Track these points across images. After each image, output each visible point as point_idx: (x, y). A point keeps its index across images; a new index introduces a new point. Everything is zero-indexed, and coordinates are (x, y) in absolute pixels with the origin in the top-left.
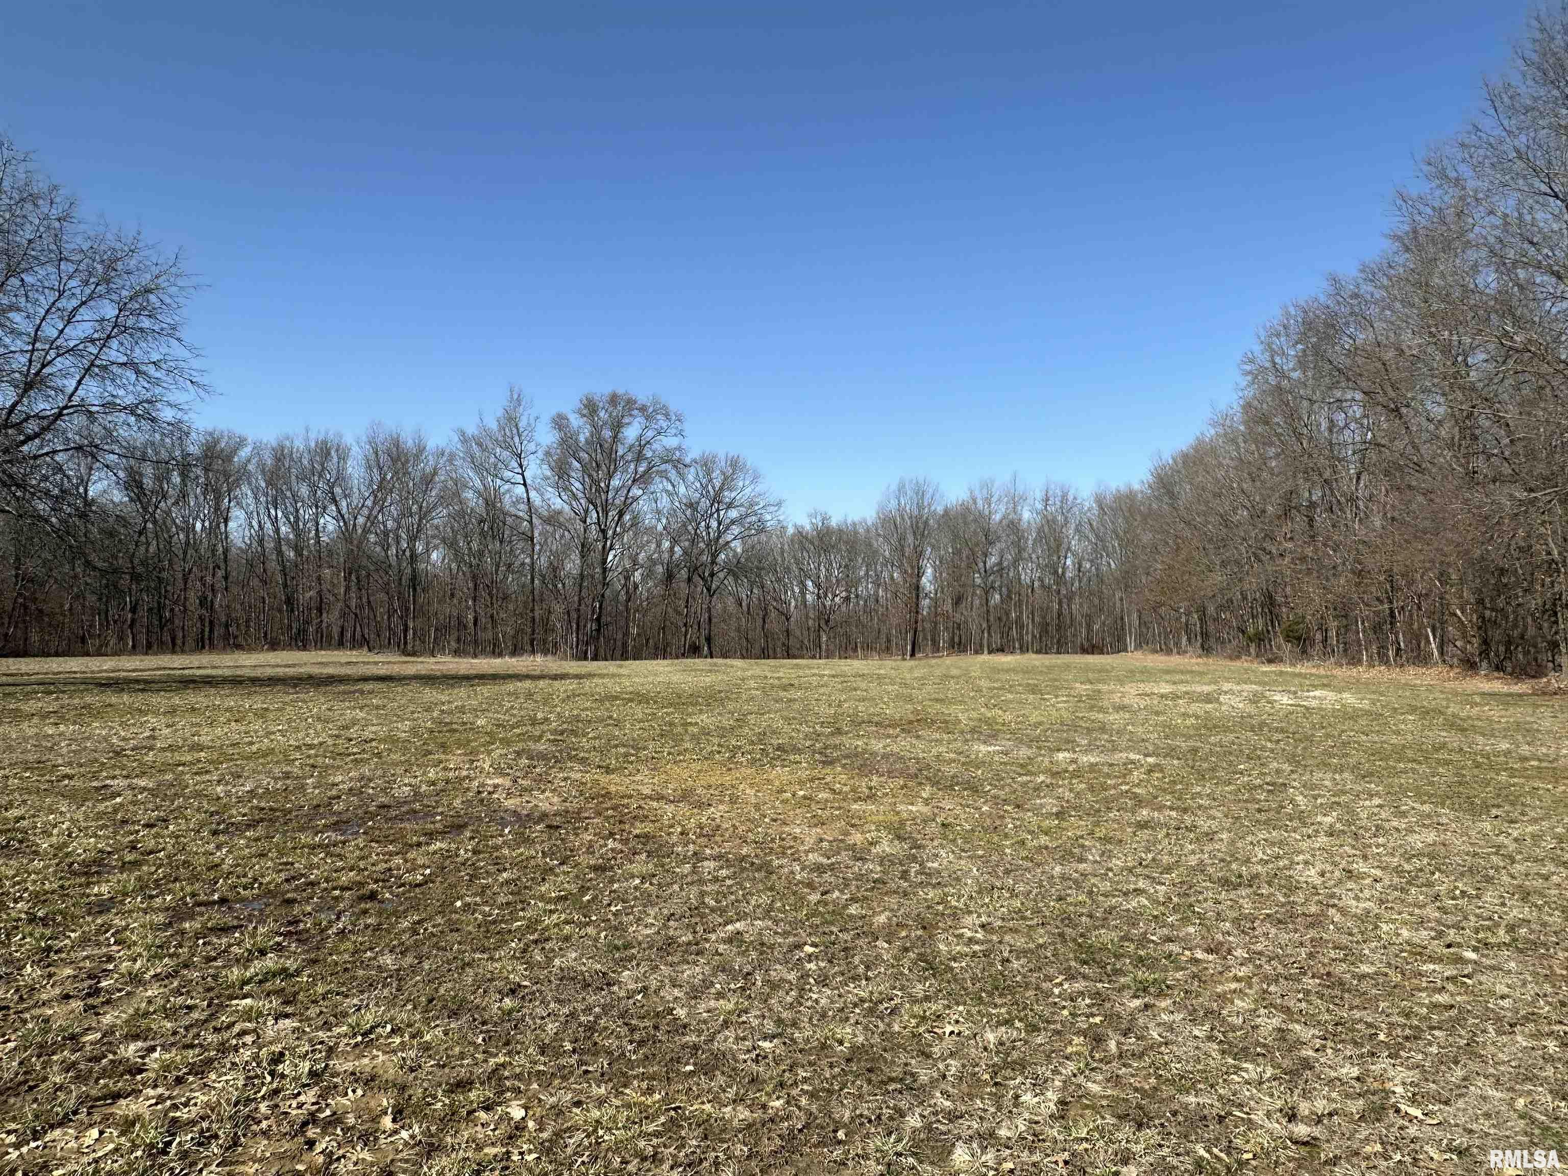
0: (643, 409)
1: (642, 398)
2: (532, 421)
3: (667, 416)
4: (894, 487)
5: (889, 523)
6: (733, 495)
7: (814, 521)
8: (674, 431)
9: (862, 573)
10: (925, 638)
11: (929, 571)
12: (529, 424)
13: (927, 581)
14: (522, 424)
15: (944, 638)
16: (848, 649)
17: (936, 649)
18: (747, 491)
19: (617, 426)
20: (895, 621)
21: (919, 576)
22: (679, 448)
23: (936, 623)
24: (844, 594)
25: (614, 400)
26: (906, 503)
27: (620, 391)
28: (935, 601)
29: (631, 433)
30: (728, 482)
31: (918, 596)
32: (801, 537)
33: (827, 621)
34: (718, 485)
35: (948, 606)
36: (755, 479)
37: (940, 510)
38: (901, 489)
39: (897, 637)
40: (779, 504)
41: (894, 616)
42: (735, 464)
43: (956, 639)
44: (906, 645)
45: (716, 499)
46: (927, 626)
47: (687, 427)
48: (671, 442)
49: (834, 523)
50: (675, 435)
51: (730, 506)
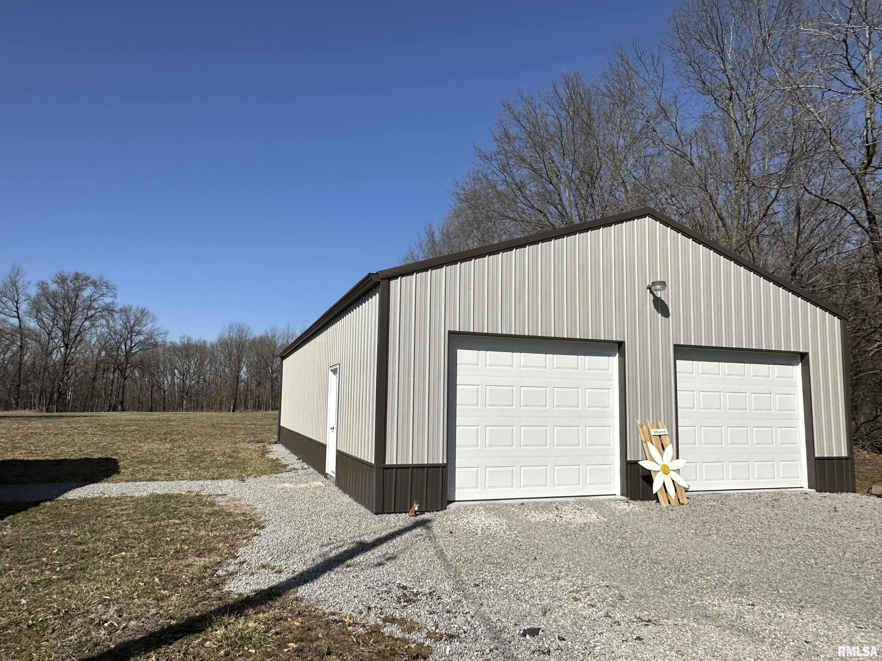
0: (94, 283)
1: (94, 277)
2: (26, 283)
3: (107, 287)
4: (227, 326)
5: (224, 344)
6: (140, 328)
7: (183, 341)
8: (111, 295)
9: (208, 369)
10: (241, 402)
11: (245, 369)
12: (23, 285)
13: (244, 374)
14: (19, 284)
15: (251, 403)
16: (198, 407)
17: (246, 408)
18: (149, 326)
19: (79, 290)
20: (225, 394)
21: (239, 372)
22: (113, 303)
23: (247, 395)
24: (197, 380)
25: (77, 277)
26: (233, 335)
27: (80, 271)
28: (247, 384)
29: (86, 293)
30: (138, 322)
31: (238, 382)
32: (174, 349)
33: (187, 394)
34: (132, 322)
35: (253, 386)
36: (154, 319)
37: (251, 338)
38: (231, 328)
39: (226, 402)
40: (166, 333)
41: (224, 391)
42: (144, 313)
43: (257, 404)
44: (230, 406)
45: (131, 331)
46: (242, 397)
47: (118, 292)
48: (108, 300)
49: (193, 341)
50: (111, 297)
51: (138, 333)
